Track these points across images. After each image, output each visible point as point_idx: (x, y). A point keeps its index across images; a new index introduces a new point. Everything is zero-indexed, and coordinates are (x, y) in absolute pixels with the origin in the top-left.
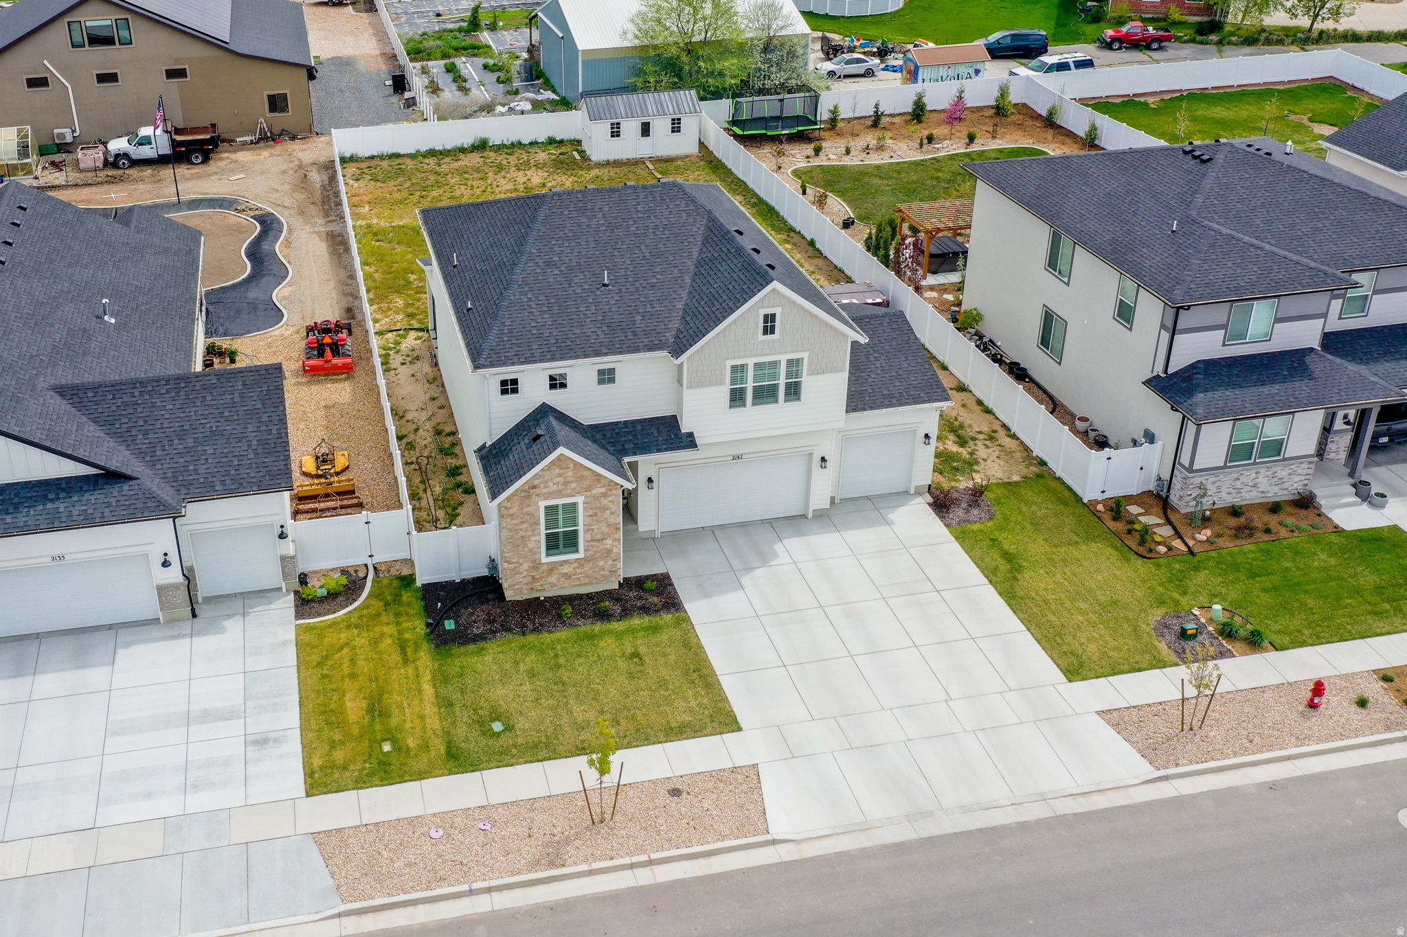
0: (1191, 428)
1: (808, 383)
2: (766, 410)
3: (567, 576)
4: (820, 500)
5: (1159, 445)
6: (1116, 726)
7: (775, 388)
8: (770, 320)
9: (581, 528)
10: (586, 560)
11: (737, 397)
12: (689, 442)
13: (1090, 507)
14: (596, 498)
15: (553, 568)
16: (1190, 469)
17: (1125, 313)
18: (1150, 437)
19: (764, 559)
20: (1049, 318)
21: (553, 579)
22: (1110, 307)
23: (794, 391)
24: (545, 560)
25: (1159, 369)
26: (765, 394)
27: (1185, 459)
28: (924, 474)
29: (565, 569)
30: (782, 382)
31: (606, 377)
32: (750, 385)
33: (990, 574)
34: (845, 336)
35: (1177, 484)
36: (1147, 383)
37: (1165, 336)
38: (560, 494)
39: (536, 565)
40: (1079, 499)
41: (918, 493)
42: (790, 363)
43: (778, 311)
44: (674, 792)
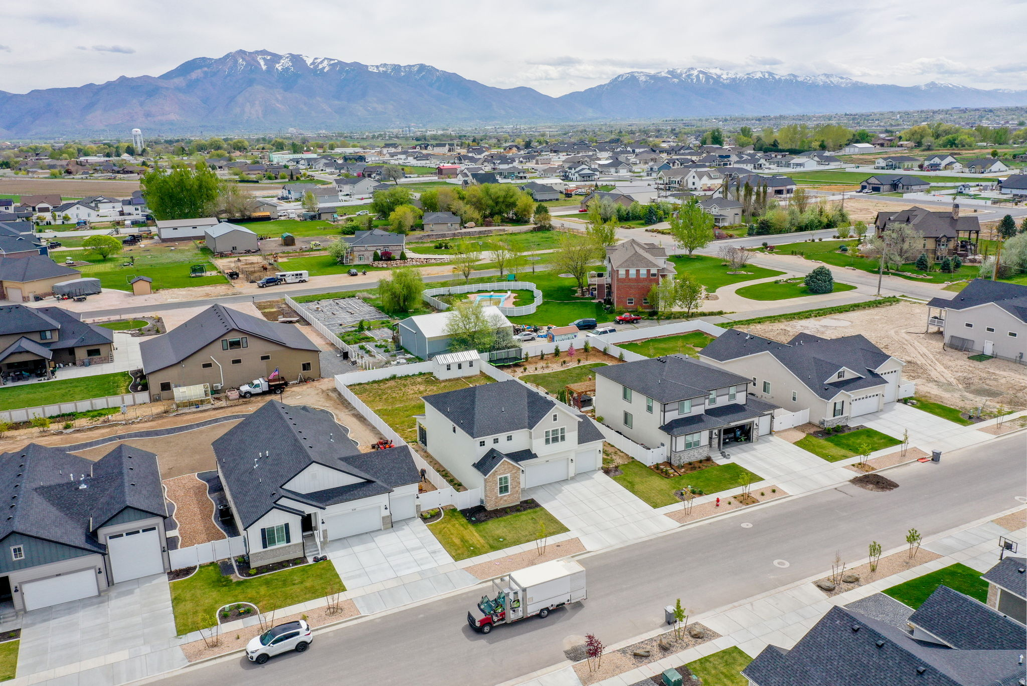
0: (674, 438)
1: (567, 435)
2: (556, 444)
3: (505, 501)
4: (572, 474)
5: (666, 446)
6: (669, 517)
7: (557, 437)
8: (555, 416)
9: (509, 484)
10: (511, 495)
11: (547, 441)
12: (535, 456)
13: (650, 468)
14: (513, 474)
15: (502, 498)
16: (676, 452)
17: (650, 409)
18: (663, 445)
19: (560, 491)
20: (626, 414)
21: (502, 502)
22: (645, 408)
23: (563, 438)
24: (499, 496)
25: (662, 424)
26: (555, 440)
27: (674, 450)
28: (600, 464)
29: (505, 498)
30: (560, 435)
31: (510, 438)
32: (551, 437)
33: (626, 487)
34: (576, 420)
35: (673, 457)
36: (661, 428)
37: (662, 413)
38: (504, 473)
39: (497, 497)
40: (646, 466)
41: (599, 470)
42: (562, 429)
43: (557, 414)
44: (558, 546)
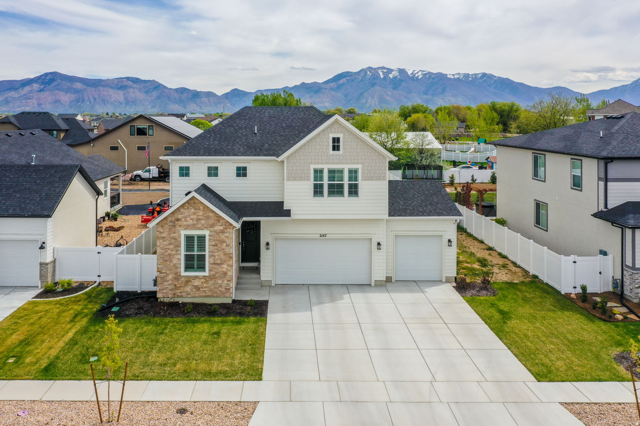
0: (629, 232)
1: (362, 184)
2: (336, 200)
3: (197, 288)
4: (379, 275)
5: (610, 257)
6: (578, 415)
7: (341, 186)
8: (336, 140)
9: (207, 253)
10: (211, 277)
11: (318, 190)
12: (288, 213)
13: (567, 296)
14: (217, 233)
15: (188, 280)
16: (633, 268)
17: (577, 183)
18: (604, 253)
19: (333, 299)
20: (538, 206)
21: (188, 289)
22: (569, 182)
23: (354, 190)
24: (183, 273)
25: (602, 207)
26: (336, 190)
27: (629, 262)
28: (451, 271)
29: (197, 283)
30: (346, 182)
31: (242, 172)
32: (326, 182)
33: (487, 320)
34: (384, 157)
35: (627, 281)
36: (598, 215)
37: (602, 184)
38: (193, 227)
39: (178, 277)
40: (558, 292)
41: (448, 281)
42: (350, 171)
43: (341, 136)
44: (182, 411)
